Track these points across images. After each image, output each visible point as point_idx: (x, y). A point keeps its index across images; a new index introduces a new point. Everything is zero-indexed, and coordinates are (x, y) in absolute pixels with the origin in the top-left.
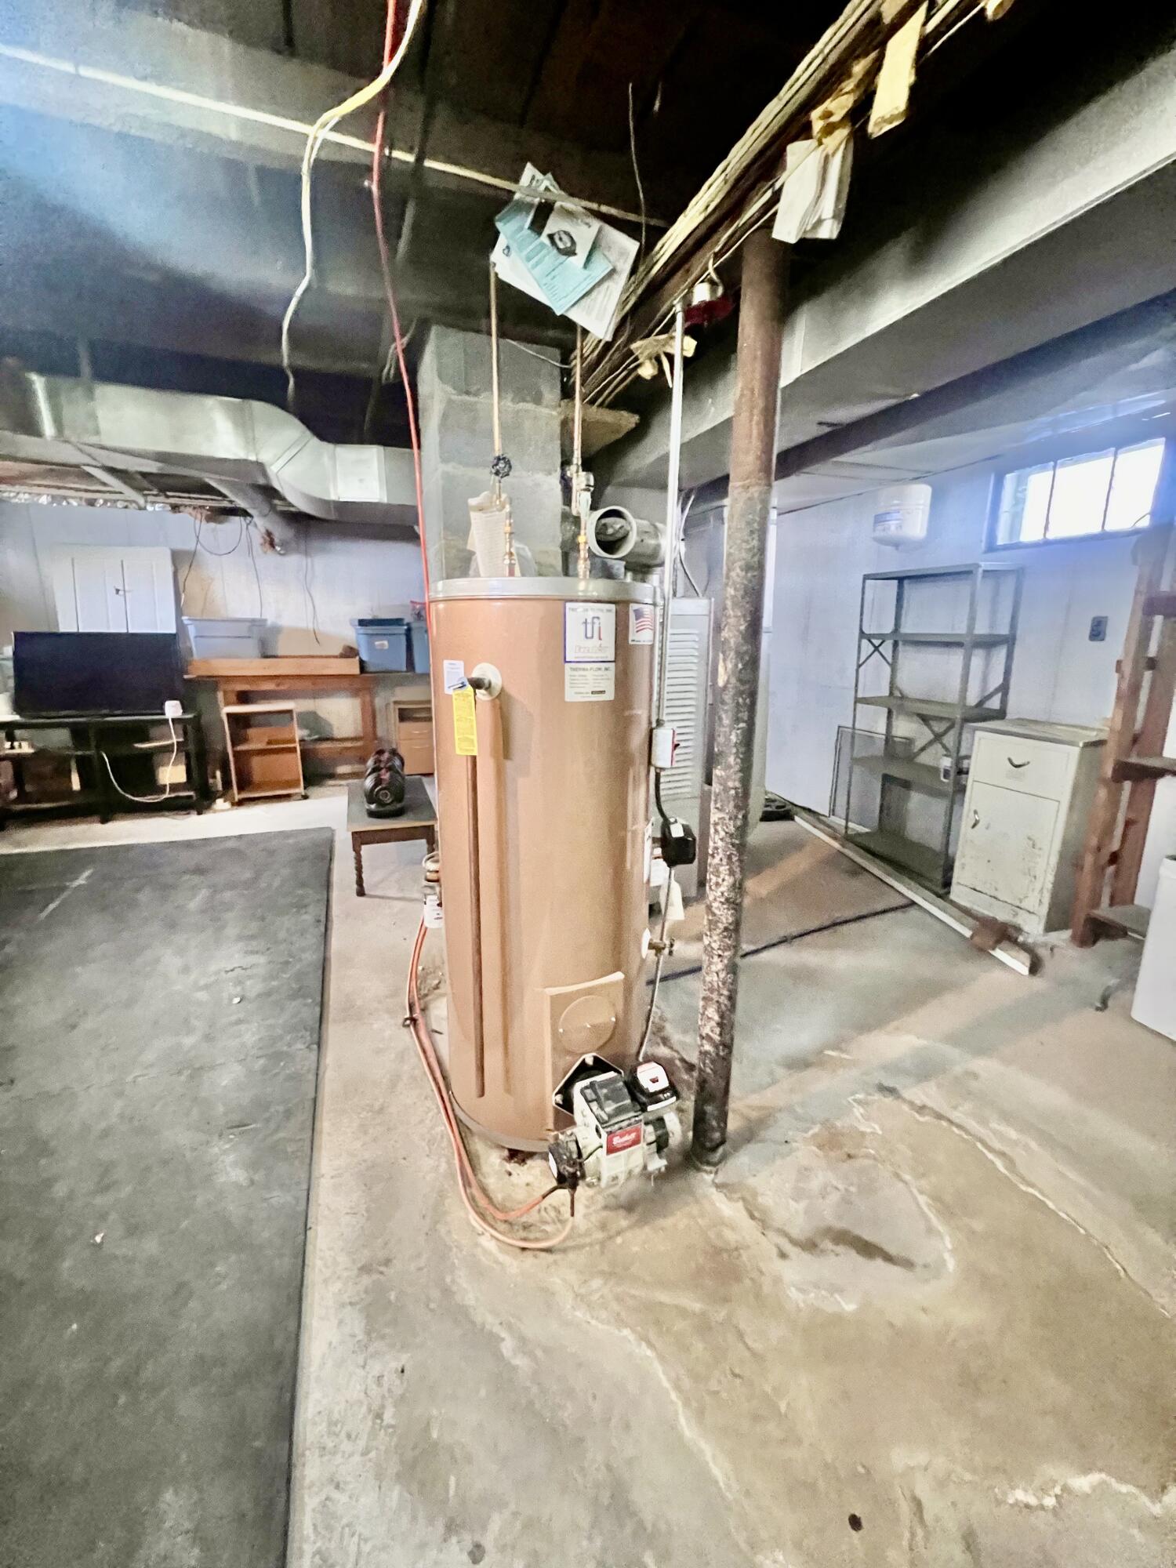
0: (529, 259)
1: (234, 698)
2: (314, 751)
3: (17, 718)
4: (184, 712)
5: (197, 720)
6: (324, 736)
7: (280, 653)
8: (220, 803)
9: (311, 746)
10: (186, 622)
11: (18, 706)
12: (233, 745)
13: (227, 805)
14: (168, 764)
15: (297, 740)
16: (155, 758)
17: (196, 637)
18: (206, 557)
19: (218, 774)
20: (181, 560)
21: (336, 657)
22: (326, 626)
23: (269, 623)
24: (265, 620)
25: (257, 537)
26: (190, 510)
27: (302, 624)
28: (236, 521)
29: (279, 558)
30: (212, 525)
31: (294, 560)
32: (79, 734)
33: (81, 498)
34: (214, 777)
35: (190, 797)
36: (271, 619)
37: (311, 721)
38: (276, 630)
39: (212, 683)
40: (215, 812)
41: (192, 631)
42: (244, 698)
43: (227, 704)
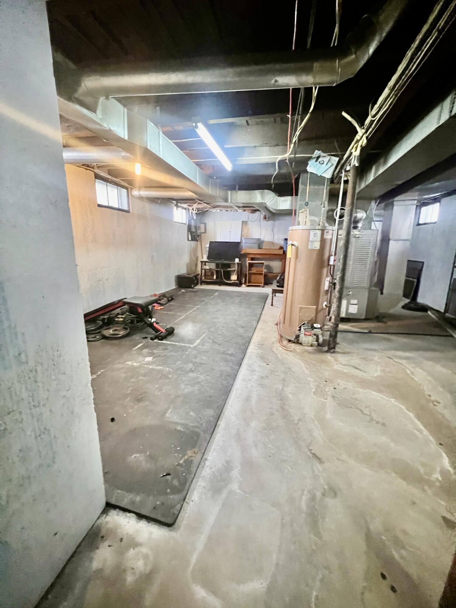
0: (314, 167)
1: (250, 259)
2: (267, 275)
3: (207, 260)
4: (239, 262)
5: (241, 264)
6: (271, 272)
7: (263, 248)
8: (243, 285)
9: (267, 274)
10: (243, 239)
11: (208, 258)
12: (249, 271)
13: (245, 286)
14: (233, 275)
15: (264, 271)
16: (231, 273)
17: (245, 243)
18: (249, 223)
19: (244, 279)
20: (244, 223)
21: (277, 249)
22: (276, 241)
23: (262, 240)
24: (261, 239)
25: (262, 217)
26: (247, 210)
27: (270, 240)
28: (258, 212)
29: (267, 222)
30: (252, 214)
31: (270, 222)
32: (217, 266)
33: (225, 210)
34: (243, 280)
35: (237, 283)
36: (262, 238)
37: (268, 267)
38: (263, 242)
39: (246, 255)
40: (242, 287)
41: (244, 241)
42: (252, 259)
43: (249, 260)
